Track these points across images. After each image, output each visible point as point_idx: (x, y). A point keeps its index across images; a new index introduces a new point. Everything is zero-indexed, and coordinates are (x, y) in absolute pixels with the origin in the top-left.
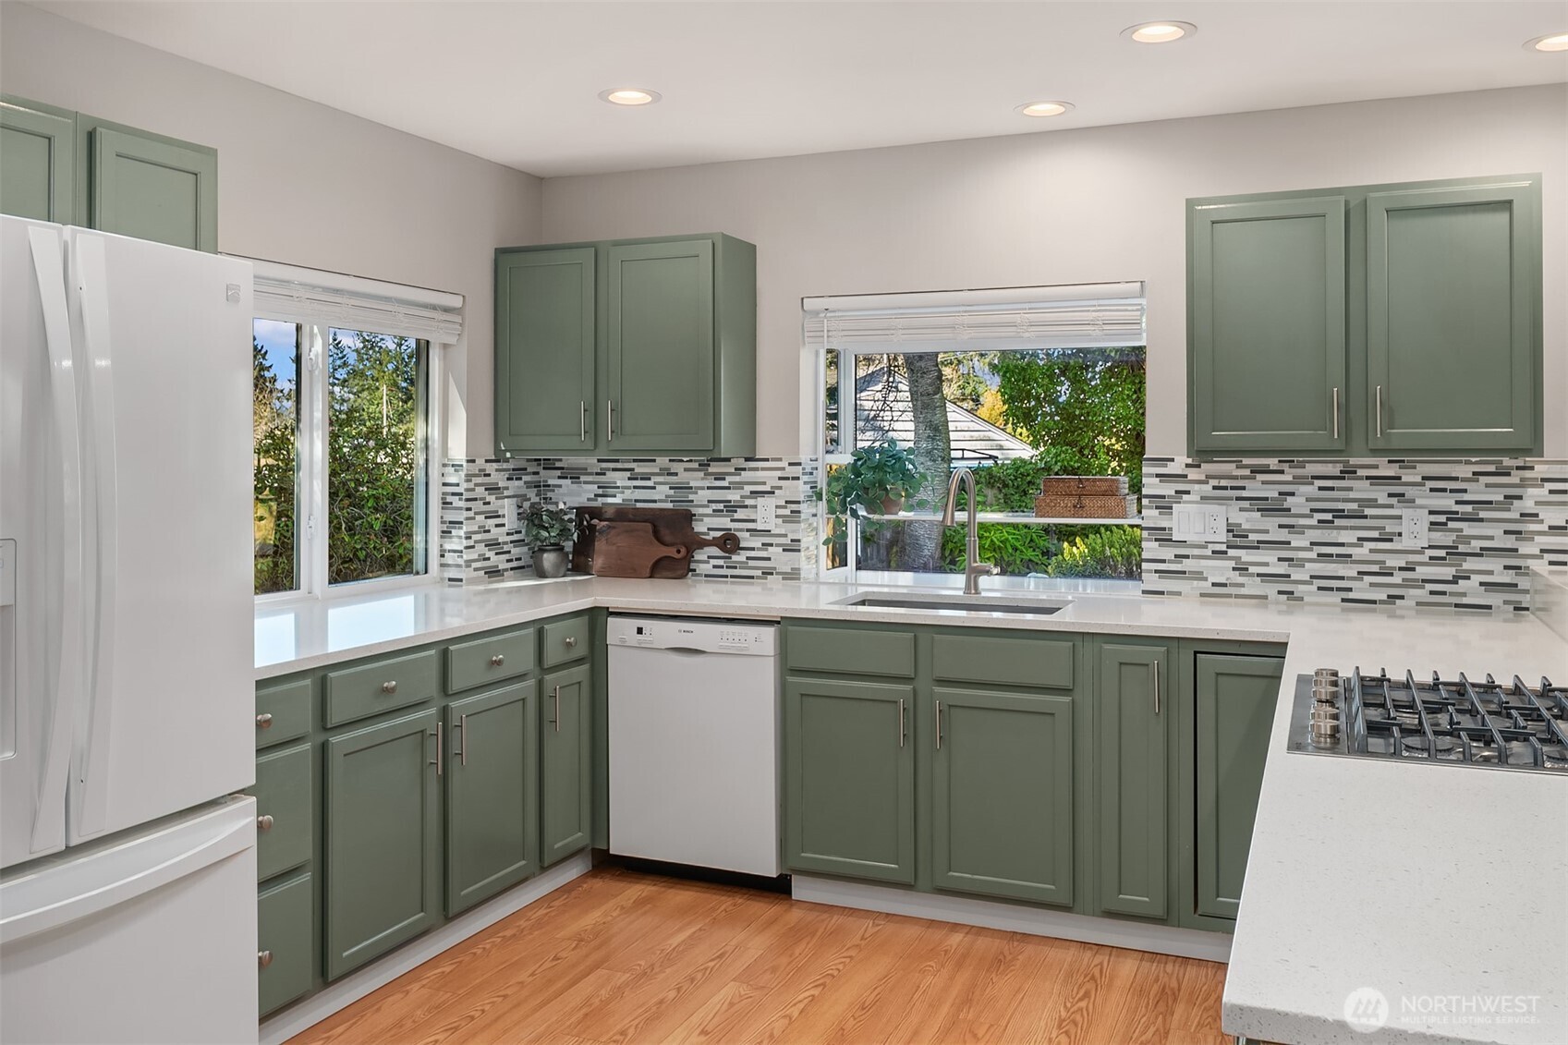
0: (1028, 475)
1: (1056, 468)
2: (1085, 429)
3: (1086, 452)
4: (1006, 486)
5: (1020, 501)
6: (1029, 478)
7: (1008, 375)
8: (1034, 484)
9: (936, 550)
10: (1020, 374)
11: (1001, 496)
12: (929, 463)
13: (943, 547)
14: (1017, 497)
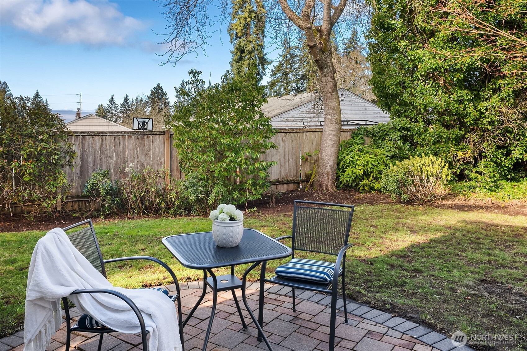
0: (385, 131)
1: (399, 128)
2: (413, 110)
3: (413, 120)
4: (375, 136)
5: (381, 142)
6: (385, 132)
7: (375, 85)
8: (388, 135)
9: (334, 166)
10: (381, 84)
11: (372, 140)
12: (330, 125)
13: (338, 164)
14: (380, 141)
